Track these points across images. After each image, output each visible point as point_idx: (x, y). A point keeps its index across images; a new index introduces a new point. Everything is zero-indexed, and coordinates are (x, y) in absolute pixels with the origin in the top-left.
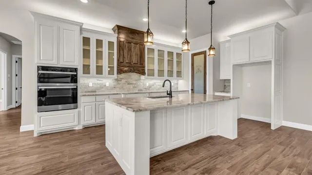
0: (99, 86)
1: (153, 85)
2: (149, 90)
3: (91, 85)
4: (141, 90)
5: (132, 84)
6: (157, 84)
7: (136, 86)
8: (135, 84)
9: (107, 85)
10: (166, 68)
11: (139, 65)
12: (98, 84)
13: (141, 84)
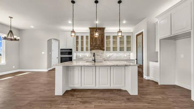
0: (84, 56)
1: (112, 56)
2: (109, 58)
3: (81, 56)
4: (104, 59)
5: (99, 55)
6: (114, 55)
7: (101, 56)
8: (101, 55)
9: (87, 56)
10: (118, 46)
11: (101, 46)
12: (83, 55)
13: (105, 55)
